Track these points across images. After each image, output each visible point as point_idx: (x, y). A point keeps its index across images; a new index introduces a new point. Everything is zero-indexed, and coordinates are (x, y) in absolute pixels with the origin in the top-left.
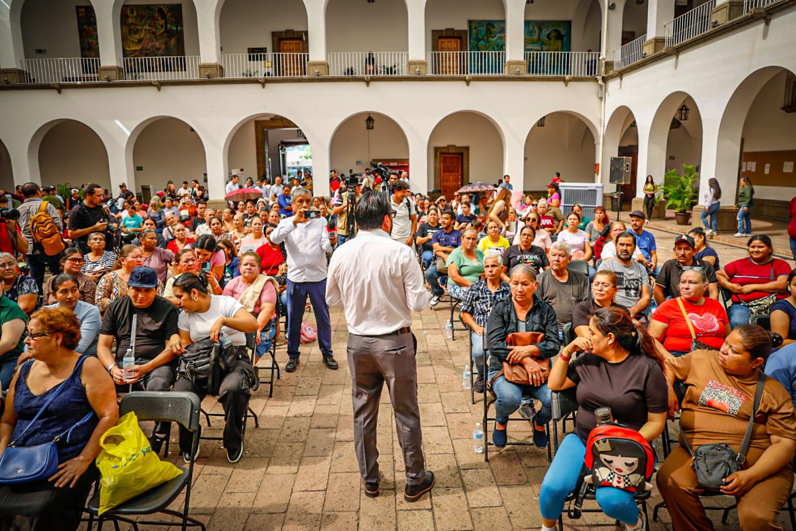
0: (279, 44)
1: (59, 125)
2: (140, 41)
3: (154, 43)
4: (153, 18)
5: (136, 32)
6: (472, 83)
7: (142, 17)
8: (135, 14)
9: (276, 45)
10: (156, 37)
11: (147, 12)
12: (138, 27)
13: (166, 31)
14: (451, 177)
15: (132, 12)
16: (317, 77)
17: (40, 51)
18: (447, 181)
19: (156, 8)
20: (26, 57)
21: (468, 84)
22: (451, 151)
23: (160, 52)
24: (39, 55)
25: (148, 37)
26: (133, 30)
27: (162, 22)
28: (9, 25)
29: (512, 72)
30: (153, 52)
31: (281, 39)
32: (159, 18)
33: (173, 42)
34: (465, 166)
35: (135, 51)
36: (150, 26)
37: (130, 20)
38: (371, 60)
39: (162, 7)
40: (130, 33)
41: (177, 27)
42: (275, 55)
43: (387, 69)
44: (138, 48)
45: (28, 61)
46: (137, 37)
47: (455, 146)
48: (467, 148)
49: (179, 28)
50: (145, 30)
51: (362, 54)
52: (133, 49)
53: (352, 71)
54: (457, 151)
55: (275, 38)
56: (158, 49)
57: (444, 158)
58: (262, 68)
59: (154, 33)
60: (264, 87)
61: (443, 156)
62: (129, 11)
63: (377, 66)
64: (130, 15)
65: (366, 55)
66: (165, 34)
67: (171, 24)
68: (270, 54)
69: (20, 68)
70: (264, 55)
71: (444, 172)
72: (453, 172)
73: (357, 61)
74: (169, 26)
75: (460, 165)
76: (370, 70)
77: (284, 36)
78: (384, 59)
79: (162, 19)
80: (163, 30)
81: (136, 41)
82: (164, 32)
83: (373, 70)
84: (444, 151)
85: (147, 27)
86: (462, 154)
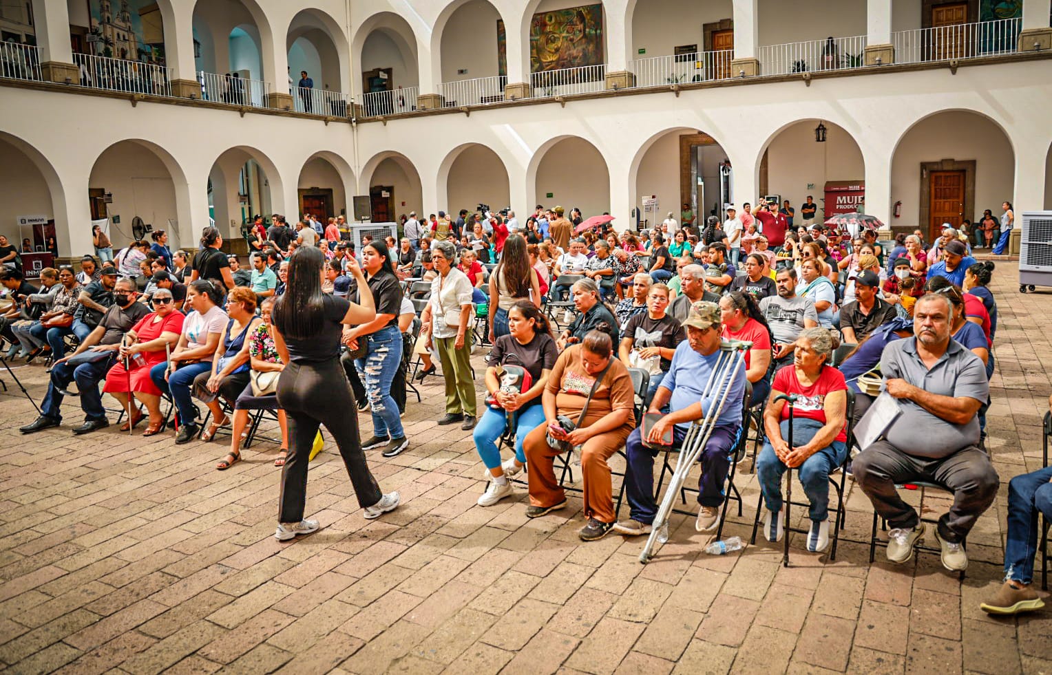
0: (713, 39)
1: (466, 150)
2: (557, 50)
3: (571, 52)
4: (572, 23)
5: (553, 42)
6: (959, 70)
7: (560, 24)
8: (553, 21)
9: (708, 40)
10: (574, 44)
11: (566, 17)
12: (556, 35)
13: (585, 36)
14: (947, 204)
15: (551, 19)
16: (742, 79)
17: (461, 72)
18: (940, 211)
19: (575, 12)
20: (443, 80)
21: (954, 72)
22: (946, 167)
23: (577, 61)
24: (462, 75)
25: (565, 45)
26: (550, 39)
27: (581, 26)
28: (429, 50)
29: (1027, 47)
30: (570, 61)
31: (714, 33)
32: (578, 23)
33: (591, 47)
34: (969, 189)
35: (552, 62)
36: (568, 32)
37: (548, 29)
38: (831, 47)
39: (581, 9)
40: (547, 43)
41: (596, 31)
42: (707, 54)
43: (853, 58)
44: (554, 58)
45: (443, 85)
46: (553, 46)
47: (953, 160)
48: (973, 163)
49: (598, 31)
50: (563, 37)
51: (818, 43)
52: (549, 60)
53: (804, 66)
54: (956, 167)
55: (708, 32)
56: (575, 58)
57: (936, 177)
58: (689, 71)
59: (572, 40)
60: (677, 95)
61: (934, 174)
62: (547, 19)
63: (837, 56)
64: (548, 23)
65: (823, 43)
66: (584, 40)
67: (590, 28)
68: (700, 54)
69: (436, 93)
70: (694, 55)
71: (936, 197)
72: (950, 198)
73: (810, 52)
74: (587, 30)
75: (961, 187)
76: (828, 62)
77: (718, 28)
78: (848, 46)
79: (581, 23)
80: (581, 36)
81: (553, 51)
82: (582, 37)
83: (833, 62)
84: (935, 167)
85: (565, 34)
86: (964, 171)
